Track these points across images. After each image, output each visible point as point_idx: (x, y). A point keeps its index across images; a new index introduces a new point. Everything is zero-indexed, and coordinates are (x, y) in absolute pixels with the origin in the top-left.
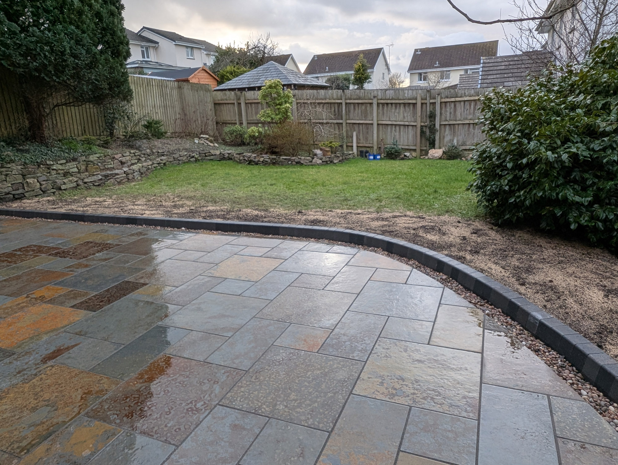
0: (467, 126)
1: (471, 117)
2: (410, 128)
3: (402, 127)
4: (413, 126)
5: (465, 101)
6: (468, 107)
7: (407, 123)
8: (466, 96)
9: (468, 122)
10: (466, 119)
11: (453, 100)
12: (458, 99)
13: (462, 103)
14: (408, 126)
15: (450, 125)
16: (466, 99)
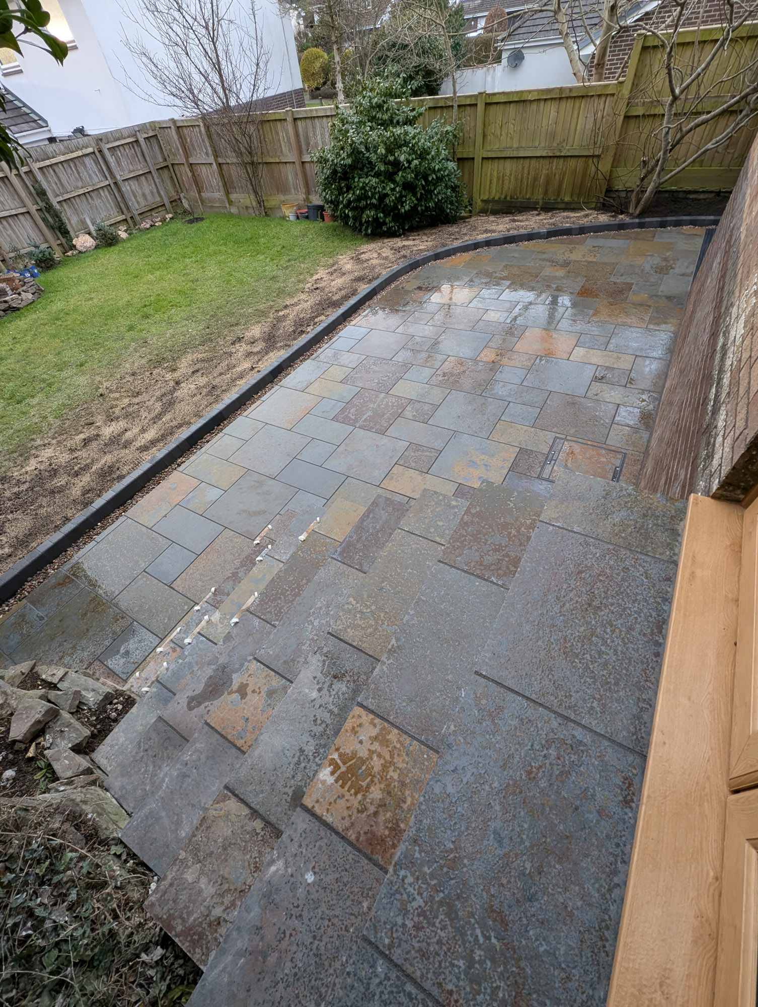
0: (83, 197)
1: (80, 184)
2: (21, 217)
3: (9, 219)
4: (22, 214)
5: (61, 163)
6: (69, 171)
7: (14, 212)
8: (59, 155)
9: (81, 192)
10: (77, 188)
11: (47, 163)
12: (54, 161)
13: (60, 165)
14: (16, 215)
15: (65, 200)
16: (62, 158)
